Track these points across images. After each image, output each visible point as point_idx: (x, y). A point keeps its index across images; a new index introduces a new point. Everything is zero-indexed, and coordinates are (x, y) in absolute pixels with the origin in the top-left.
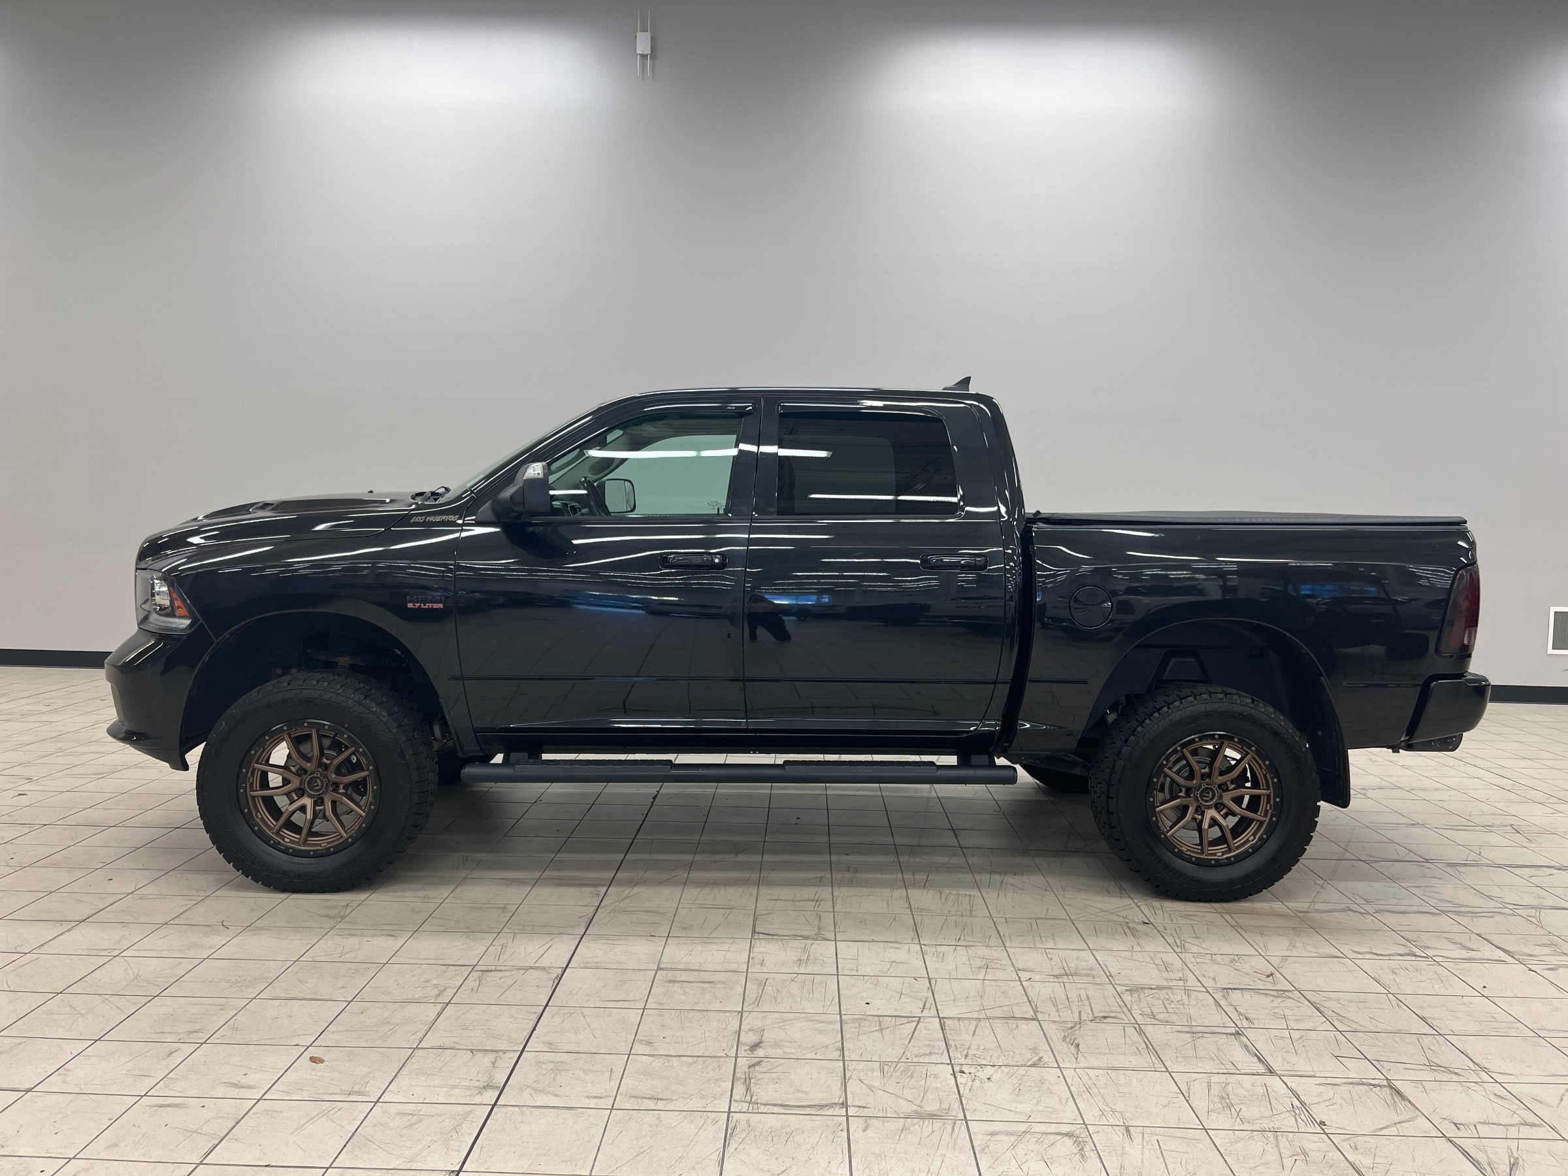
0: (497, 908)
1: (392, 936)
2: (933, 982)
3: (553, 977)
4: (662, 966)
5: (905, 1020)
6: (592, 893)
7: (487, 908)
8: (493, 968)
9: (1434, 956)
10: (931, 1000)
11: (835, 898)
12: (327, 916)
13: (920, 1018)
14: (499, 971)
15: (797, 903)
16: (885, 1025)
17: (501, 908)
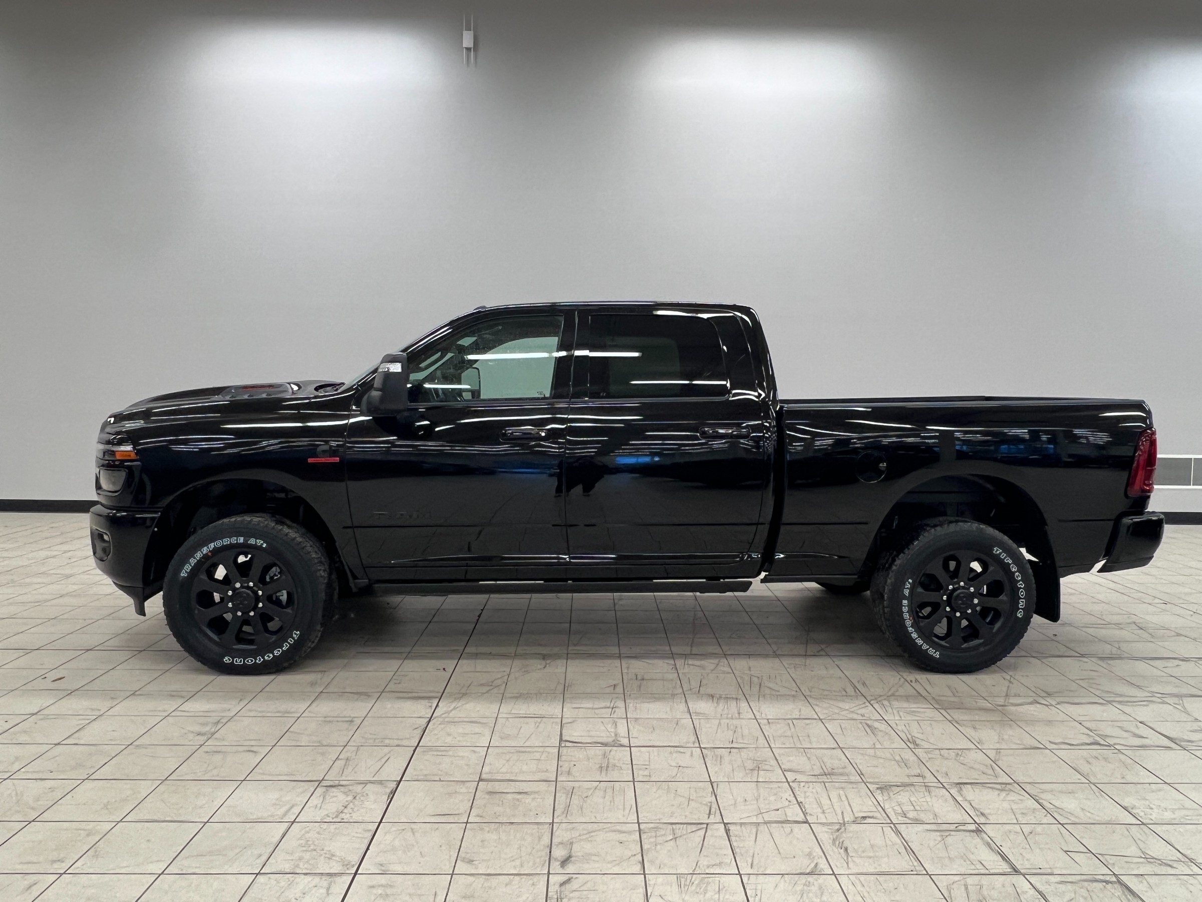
0: (345, 721)
1: (253, 751)
2: (715, 785)
3: (388, 791)
4: (484, 776)
5: (694, 828)
6: (425, 706)
7: (337, 721)
8: (337, 783)
9: (1115, 744)
10: (715, 806)
11: (627, 706)
12: (198, 734)
13: (707, 824)
14: (342, 786)
15: (596, 711)
16: (678, 833)
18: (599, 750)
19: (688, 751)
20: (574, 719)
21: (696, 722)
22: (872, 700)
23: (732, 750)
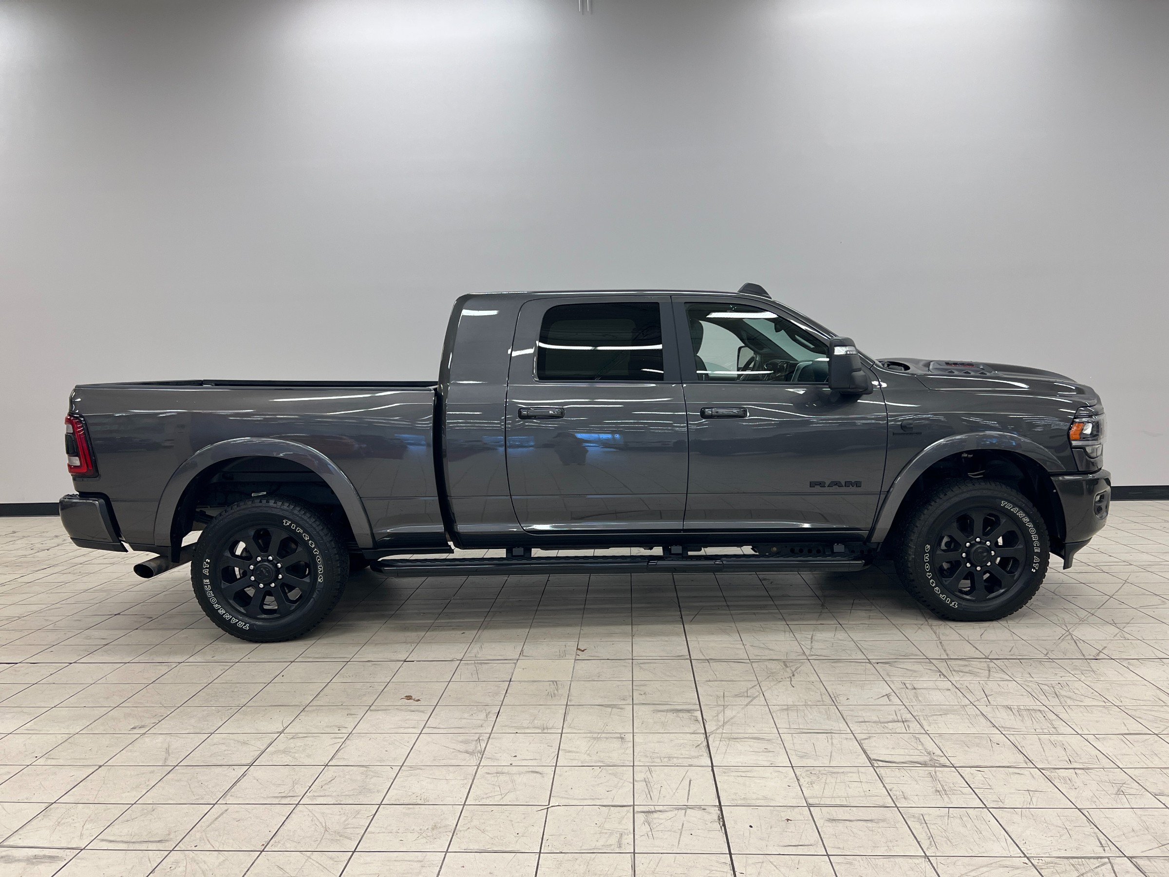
0: (615, 738)
1: (537, 772)
2: (1085, 812)
3: (716, 818)
4: (811, 801)
5: (1096, 863)
6: (691, 719)
7: (607, 738)
8: (652, 808)
10: (1102, 837)
11: (917, 718)
12: (467, 752)
13: (1108, 858)
14: (660, 811)
15: (886, 725)
16: (1081, 868)
17: (618, 738)
18: (922, 771)
19: (1026, 772)
20: (868, 735)
21: (1012, 738)
23: (1076, 771)
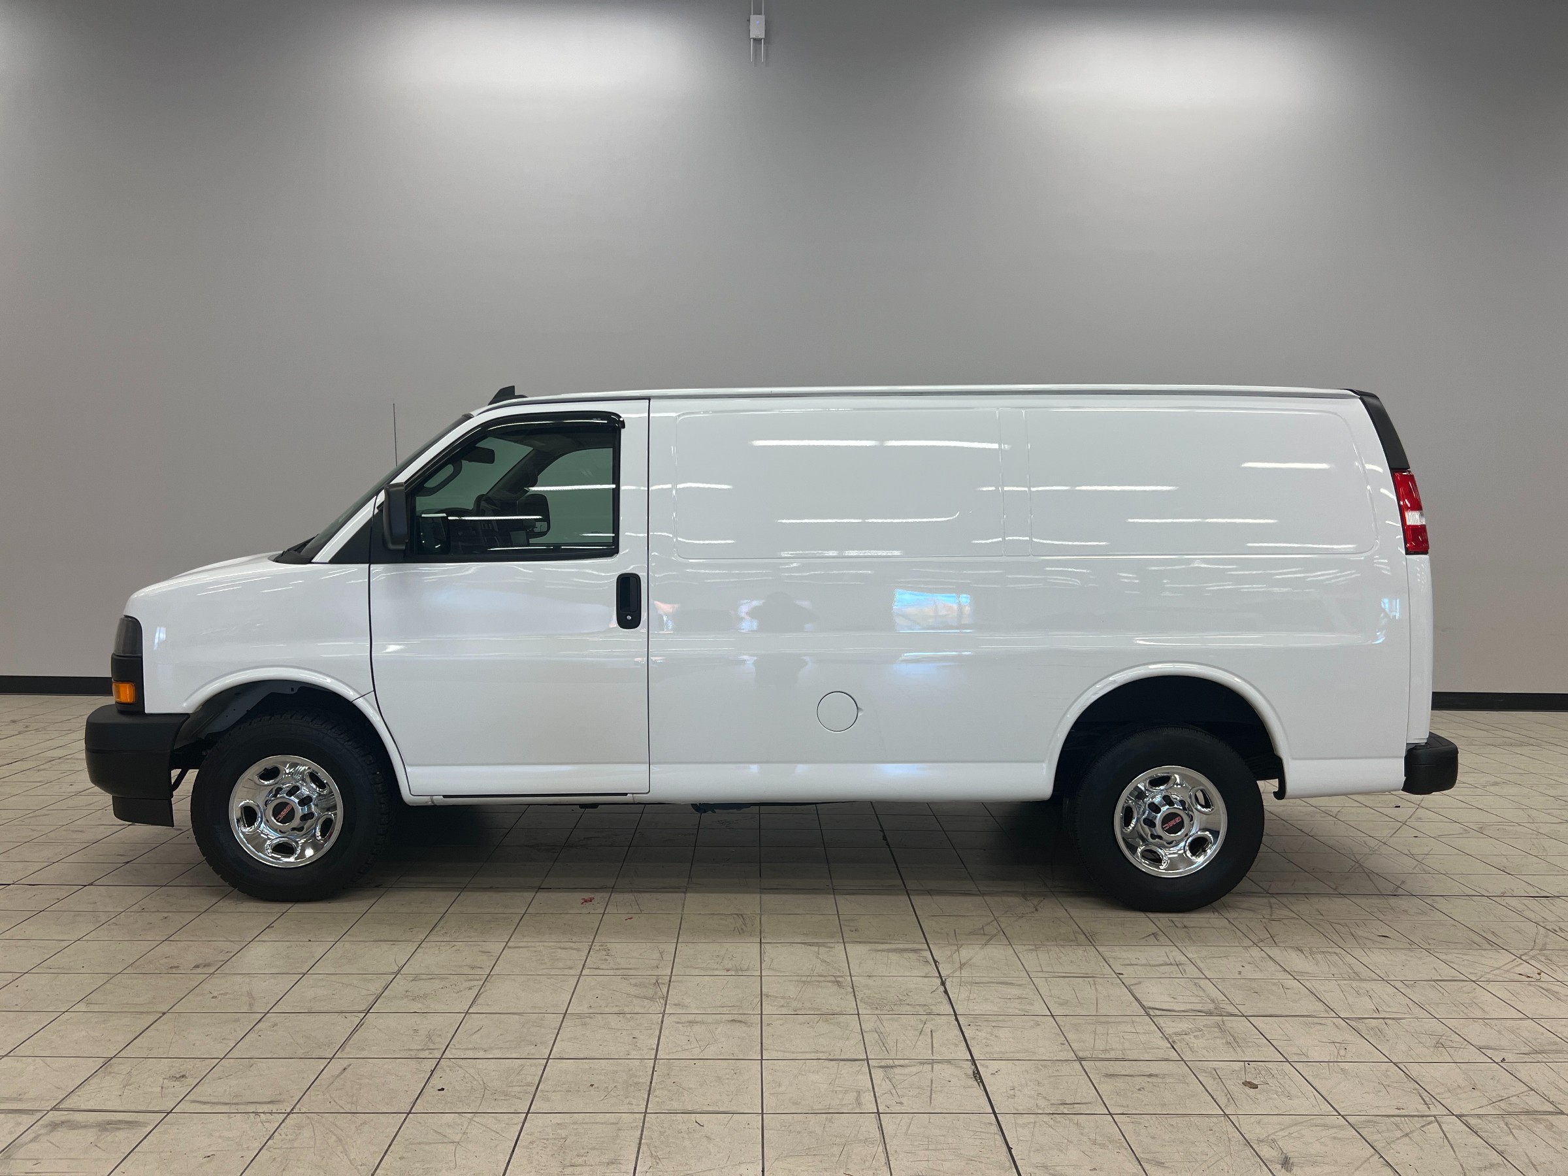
0: (829, 982)
1: (740, 1022)
2: (1402, 1066)
3: (971, 1073)
4: (1081, 1054)
5: (1422, 1121)
6: (919, 960)
7: (817, 982)
8: (891, 1062)
10: (1425, 1094)
11: (1193, 960)
12: (646, 998)
13: (1434, 1116)
14: (901, 1066)
15: (1155, 968)
16: (1405, 1128)
17: (833, 981)
18: (1207, 1021)
19: (1328, 1021)
21: (1308, 984)
22: (1523, 955)
23: (1386, 1021)
